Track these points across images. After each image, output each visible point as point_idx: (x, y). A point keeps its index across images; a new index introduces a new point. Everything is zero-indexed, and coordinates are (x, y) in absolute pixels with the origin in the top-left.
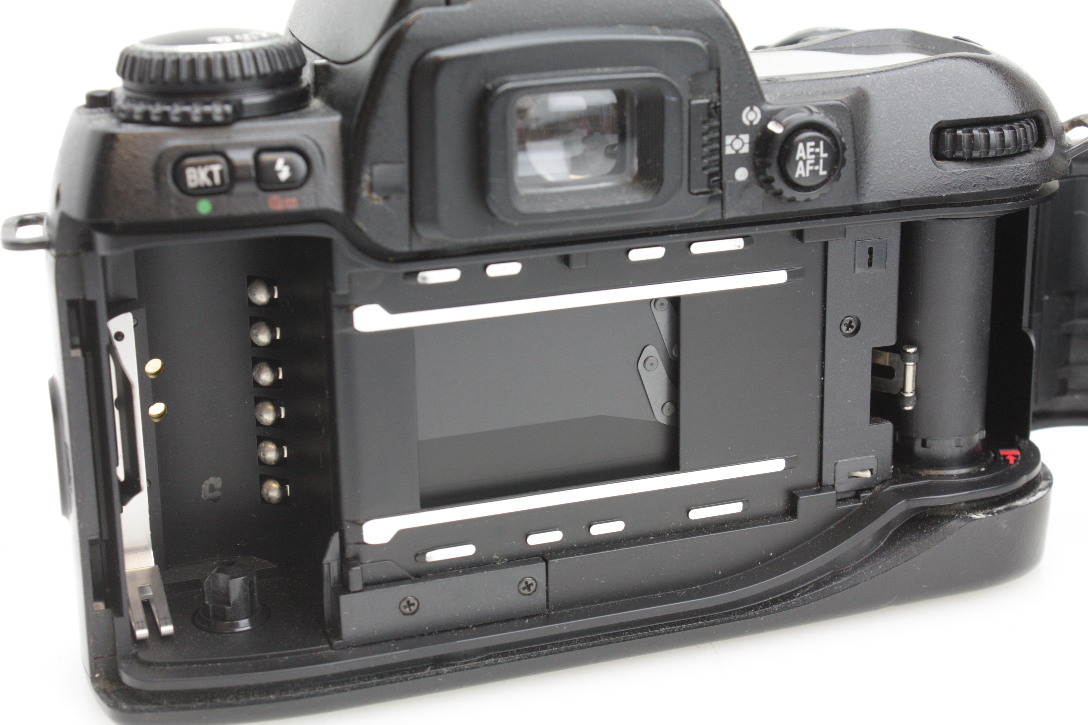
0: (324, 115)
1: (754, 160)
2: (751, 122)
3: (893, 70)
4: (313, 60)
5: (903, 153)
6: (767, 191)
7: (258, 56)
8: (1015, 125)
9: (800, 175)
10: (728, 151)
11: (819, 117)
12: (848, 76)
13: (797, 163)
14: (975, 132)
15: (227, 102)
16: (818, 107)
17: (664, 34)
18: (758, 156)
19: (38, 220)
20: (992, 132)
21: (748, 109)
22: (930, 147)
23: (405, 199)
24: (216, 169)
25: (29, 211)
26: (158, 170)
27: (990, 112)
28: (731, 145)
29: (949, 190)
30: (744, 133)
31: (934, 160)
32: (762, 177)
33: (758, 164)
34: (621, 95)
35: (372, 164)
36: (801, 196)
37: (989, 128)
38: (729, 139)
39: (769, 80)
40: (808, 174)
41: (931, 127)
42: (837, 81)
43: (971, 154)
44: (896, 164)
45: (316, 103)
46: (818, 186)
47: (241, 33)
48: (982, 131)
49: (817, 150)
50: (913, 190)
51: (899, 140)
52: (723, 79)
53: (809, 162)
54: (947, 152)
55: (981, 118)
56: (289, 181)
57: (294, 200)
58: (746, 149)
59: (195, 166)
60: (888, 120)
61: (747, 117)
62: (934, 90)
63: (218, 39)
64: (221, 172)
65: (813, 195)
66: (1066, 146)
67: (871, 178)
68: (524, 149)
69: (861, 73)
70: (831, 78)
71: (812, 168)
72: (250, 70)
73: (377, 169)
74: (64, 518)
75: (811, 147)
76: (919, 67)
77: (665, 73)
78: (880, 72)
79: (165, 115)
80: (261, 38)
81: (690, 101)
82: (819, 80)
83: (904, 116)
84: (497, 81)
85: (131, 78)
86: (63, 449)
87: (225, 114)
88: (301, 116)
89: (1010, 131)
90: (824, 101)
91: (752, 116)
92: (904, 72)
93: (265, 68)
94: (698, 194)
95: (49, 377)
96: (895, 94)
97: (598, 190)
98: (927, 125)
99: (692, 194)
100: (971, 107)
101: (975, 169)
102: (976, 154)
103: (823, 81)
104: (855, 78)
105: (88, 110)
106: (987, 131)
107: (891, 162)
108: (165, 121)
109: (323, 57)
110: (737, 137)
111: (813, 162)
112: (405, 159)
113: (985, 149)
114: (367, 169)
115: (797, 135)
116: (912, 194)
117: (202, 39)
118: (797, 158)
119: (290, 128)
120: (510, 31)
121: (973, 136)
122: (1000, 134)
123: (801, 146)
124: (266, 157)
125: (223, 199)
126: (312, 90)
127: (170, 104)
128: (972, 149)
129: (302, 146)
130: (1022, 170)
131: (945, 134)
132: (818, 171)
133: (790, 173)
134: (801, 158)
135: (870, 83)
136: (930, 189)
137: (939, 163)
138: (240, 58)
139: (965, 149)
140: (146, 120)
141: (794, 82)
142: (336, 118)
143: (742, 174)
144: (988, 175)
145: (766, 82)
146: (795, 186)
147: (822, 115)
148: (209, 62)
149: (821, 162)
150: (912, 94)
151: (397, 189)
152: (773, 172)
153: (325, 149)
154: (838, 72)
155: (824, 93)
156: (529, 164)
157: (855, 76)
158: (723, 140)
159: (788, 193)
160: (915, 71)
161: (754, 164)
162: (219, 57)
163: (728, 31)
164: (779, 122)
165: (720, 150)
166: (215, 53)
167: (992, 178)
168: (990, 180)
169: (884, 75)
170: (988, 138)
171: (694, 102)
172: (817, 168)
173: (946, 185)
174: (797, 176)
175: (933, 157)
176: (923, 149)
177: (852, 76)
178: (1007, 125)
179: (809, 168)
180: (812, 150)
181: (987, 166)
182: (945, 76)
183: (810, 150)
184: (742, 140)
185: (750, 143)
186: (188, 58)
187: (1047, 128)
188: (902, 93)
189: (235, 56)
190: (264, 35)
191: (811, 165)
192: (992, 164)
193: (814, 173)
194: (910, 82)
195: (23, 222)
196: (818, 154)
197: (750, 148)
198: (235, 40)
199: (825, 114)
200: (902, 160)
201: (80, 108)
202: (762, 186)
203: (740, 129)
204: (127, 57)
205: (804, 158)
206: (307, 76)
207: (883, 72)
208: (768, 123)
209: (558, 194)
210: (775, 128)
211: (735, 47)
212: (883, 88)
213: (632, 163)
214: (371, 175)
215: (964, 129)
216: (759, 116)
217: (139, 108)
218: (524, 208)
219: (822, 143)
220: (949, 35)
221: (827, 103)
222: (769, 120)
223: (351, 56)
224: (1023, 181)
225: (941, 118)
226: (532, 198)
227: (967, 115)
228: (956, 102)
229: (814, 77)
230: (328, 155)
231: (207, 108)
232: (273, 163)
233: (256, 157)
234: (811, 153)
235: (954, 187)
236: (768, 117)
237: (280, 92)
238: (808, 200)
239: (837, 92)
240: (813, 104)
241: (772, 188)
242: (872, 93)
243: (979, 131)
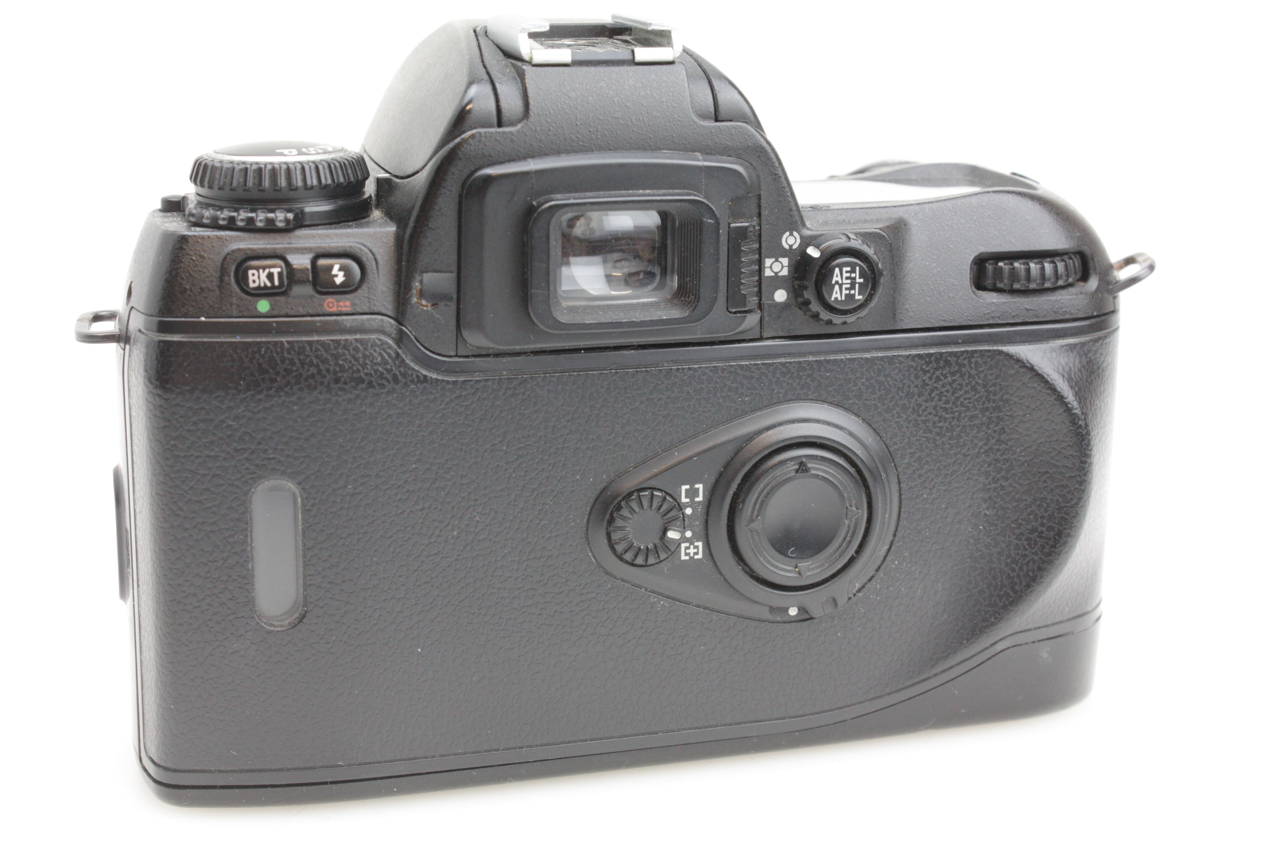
0: (381, 225)
1: (793, 282)
2: (791, 246)
3: (937, 202)
4: (375, 173)
5: (943, 282)
6: (805, 313)
7: (320, 167)
8: (1057, 259)
9: (836, 299)
10: (768, 273)
11: (856, 244)
12: (892, 207)
13: (833, 286)
14: (1016, 265)
15: (289, 211)
16: (856, 234)
17: (705, 160)
18: (796, 278)
19: (111, 316)
20: (1032, 265)
21: (788, 233)
22: (970, 277)
23: (453, 306)
24: (276, 271)
25: (103, 307)
26: (223, 271)
27: (1032, 245)
28: (771, 267)
29: (988, 319)
30: (783, 257)
31: (975, 290)
32: (800, 300)
33: (796, 287)
34: (664, 216)
35: (423, 272)
36: (837, 319)
37: (1031, 261)
38: (768, 262)
39: (814, 208)
40: (843, 298)
41: (972, 258)
42: (880, 210)
43: (1012, 286)
44: (935, 292)
45: (376, 214)
46: (855, 310)
47: (307, 146)
48: (1024, 264)
49: (853, 275)
50: (952, 318)
51: (939, 269)
52: (763, 204)
53: (844, 286)
54: (989, 282)
55: (1022, 251)
56: (343, 284)
57: (348, 303)
58: (785, 272)
59: (257, 268)
60: (929, 249)
61: (786, 241)
62: (977, 223)
63: (286, 152)
64: (280, 274)
65: (851, 319)
66: (1112, 282)
67: (910, 304)
68: (568, 264)
69: (905, 203)
70: (874, 208)
71: (848, 292)
72: (312, 181)
73: (427, 277)
74: (122, 602)
75: (847, 272)
76: (963, 200)
77: (705, 197)
78: (923, 203)
79: (232, 220)
80: (326, 152)
81: (729, 224)
82: (862, 208)
83: (945, 247)
84: (542, 199)
85: (202, 185)
86: (124, 533)
87: (287, 221)
88: (362, 226)
89: (1051, 265)
90: (864, 229)
91: (791, 241)
92: (948, 204)
93: (326, 179)
94: (735, 313)
95: (115, 466)
96: (938, 225)
97: (638, 304)
98: (967, 256)
99: (731, 312)
100: (1013, 241)
101: (1015, 300)
102: (1016, 286)
103: (867, 210)
104: (898, 208)
105: (162, 214)
106: (1028, 264)
107: (930, 290)
108: (231, 225)
109: (387, 172)
110: (777, 260)
111: (848, 286)
112: (454, 268)
113: (1025, 281)
114: (418, 278)
115: (834, 260)
116: (951, 322)
117: (271, 152)
118: (833, 282)
119: (348, 236)
120: (558, 152)
121: (1014, 269)
122: (1041, 268)
123: (837, 270)
124: (322, 262)
125: (282, 299)
126: (374, 202)
127: (236, 210)
128: (1013, 281)
129: (358, 253)
130: (1062, 303)
131: (987, 265)
132: (854, 295)
133: (826, 296)
134: (837, 282)
135: (913, 214)
136: (969, 318)
137: (981, 293)
138: (303, 169)
139: (1006, 281)
140: (214, 225)
141: (838, 209)
142: (392, 229)
143: (781, 296)
144: (1028, 307)
145: (810, 209)
146: (831, 309)
147: (860, 242)
148: (274, 172)
149: (857, 286)
150: (954, 226)
151: (445, 297)
152: (809, 295)
153: (379, 257)
154: (883, 202)
155: (866, 221)
156: (573, 279)
157: (899, 206)
158: (762, 262)
159: (825, 315)
160: (959, 203)
161: (793, 286)
162: (284, 167)
163: (769, 159)
164: (817, 247)
165: (760, 271)
166: (280, 164)
167: (1032, 310)
168: (1030, 312)
169: (927, 206)
170: (1028, 270)
171: (732, 225)
172: (852, 292)
173: (984, 314)
174: (833, 299)
175: (974, 287)
176: (963, 279)
177: (895, 207)
178: (1049, 259)
179: (845, 292)
180: (848, 275)
181: (1027, 297)
182: (989, 209)
183: (845, 275)
184: (781, 263)
185: (789, 266)
186: (255, 167)
187: (1091, 264)
188: (944, 224)
189: (299, 167)
190: (330, 149)
191: (846, 289)
192: (1032, 295)
193: (850, 297)
194: (953, 214)
195: (97, 318)
196: (855, 278)
197: (789, 271)
198: (300, 153)
199: (863, 242)
200: (942, 289)
201: (155, 211)
202: (800, 309)
203: (779, 252)
204: (200, 164)
205: (840, 282)
206: (370, 188)
207: (926, 203)
208: (807, 248)
209: (599, 307)
210: (813, 252)
211: (776, 174)
212: (926, 219)
213: (672, 281)
214: (421, 282)
215: (1006, 261)
216: (798, 241)
217: (208, 213)
218: (563, 318)
219: (858, 268)
220: (1006, 171)
221: (866, 230)
222: (808, 245)
223: (410, 171)
224: (1063, 314)
225: (983, 249)
226: (572, 310)
227: (1008, 248)
228: (998, 235)
229: (858, 206)
230: (381, 262)
231: (271, 215)
232: (331, 268)
233: (314, 262)
234: (847, 278)
235: (993, 317)
236: (807, 241)
237: (340, 202)
238: (845, 323)
239: (878, 221)
240: (852, 231)
241: (810, 310)
242: (913, 223)
243: (1020, 264)
